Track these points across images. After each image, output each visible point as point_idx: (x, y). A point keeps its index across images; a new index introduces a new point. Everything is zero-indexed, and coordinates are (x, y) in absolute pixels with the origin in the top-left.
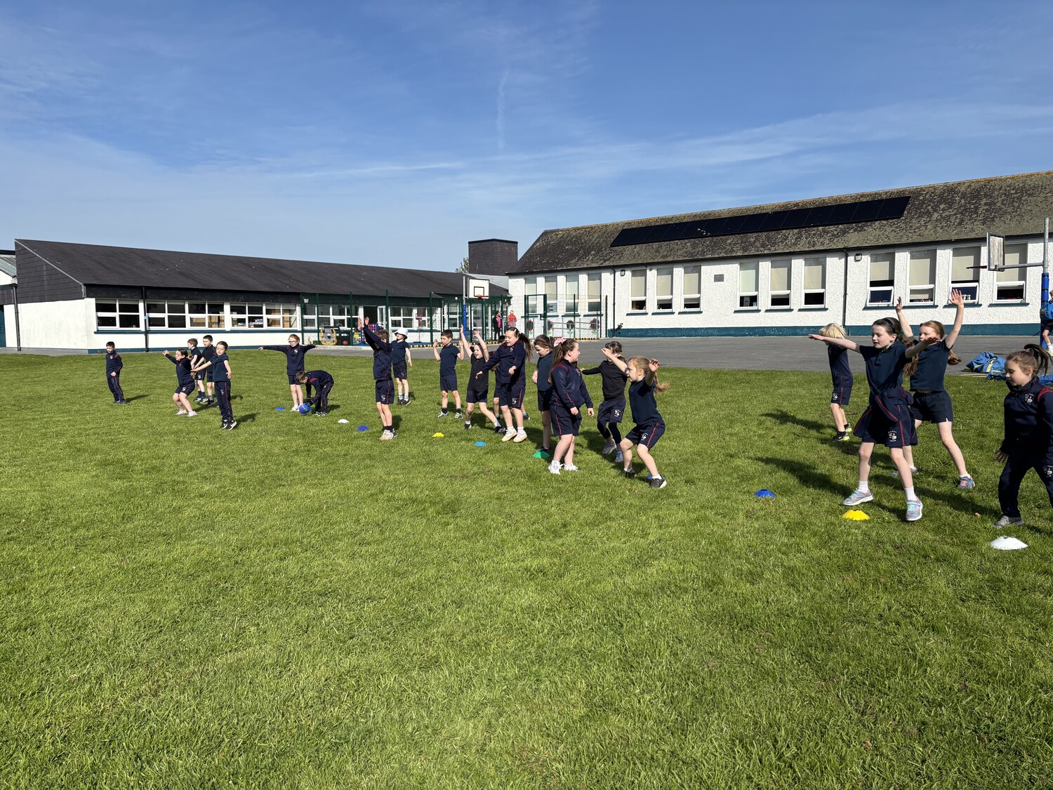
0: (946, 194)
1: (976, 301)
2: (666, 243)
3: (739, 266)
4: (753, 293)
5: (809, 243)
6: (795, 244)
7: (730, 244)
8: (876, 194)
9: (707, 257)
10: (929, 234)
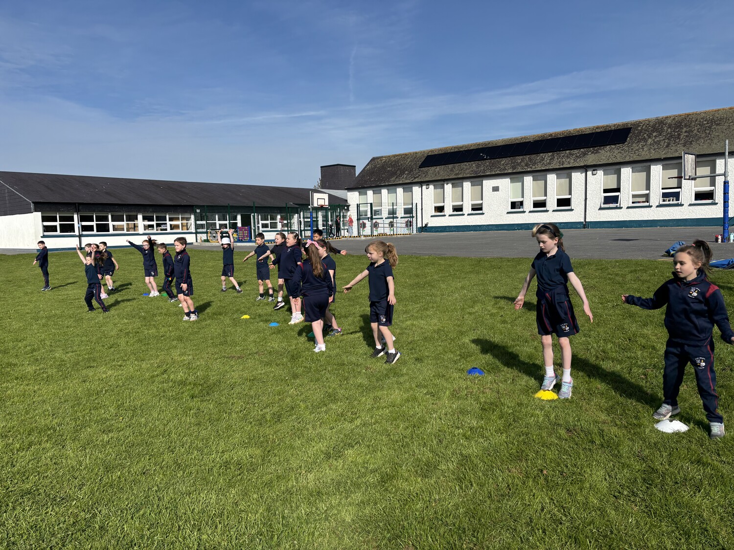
0: (657, 125)
1: (679, 202)
2: (458, 165)
3: (510, 180)
4: (521, 200)
5: (560, 162)
6: (550, 164)
7: (503, 164)
8: (607, 126)
9: (487, 174)
10: (645, 154)
